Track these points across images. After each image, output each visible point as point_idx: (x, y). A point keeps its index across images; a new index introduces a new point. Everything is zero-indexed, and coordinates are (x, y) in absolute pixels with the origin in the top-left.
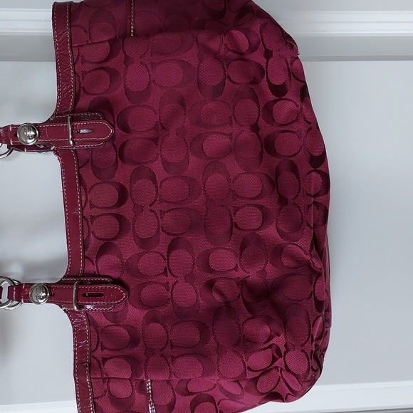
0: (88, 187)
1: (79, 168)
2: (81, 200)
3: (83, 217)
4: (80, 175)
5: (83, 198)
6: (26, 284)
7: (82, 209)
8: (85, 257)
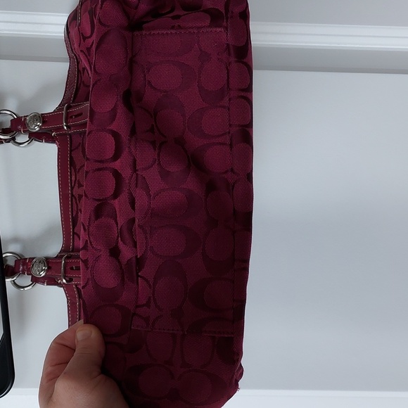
0: (78, 167)
1: (71, 151)
2: (71, 180)
3: (72, 195)
4: (71, 157)
5: (73, 178)
6: (30, 258)
7: (72, 188)
8: (74, 233)
